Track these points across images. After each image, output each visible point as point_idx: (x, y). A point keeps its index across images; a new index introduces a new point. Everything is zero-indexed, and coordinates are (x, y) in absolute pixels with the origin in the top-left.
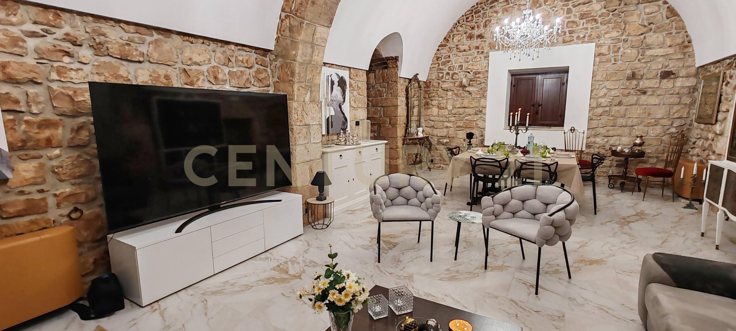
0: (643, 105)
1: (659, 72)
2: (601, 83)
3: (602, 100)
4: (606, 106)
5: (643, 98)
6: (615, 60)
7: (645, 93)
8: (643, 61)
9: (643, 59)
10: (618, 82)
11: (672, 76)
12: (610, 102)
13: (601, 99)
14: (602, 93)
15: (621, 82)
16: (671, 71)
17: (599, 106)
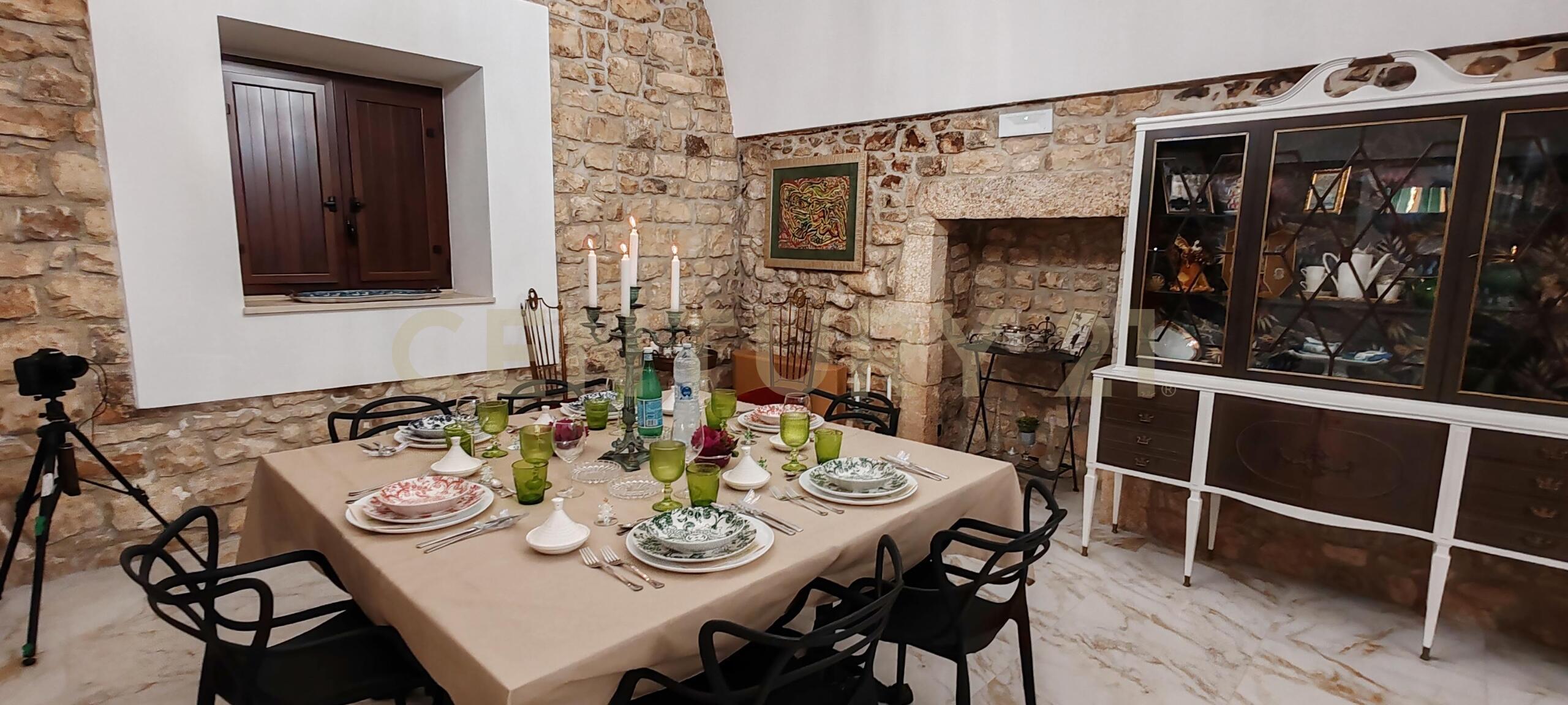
0: (663, 221)
1: (684, 137)
2: (571, 145)
3: (582, 201)
4: (593, 221)
5: (664, 201)
6: (598, 82)
7: (663, 189)
8: (653, 99)
9: (654, 92)
10: (610, 149)
11: (704, 152)
12: (599, 208)
13: (579, 199)
14: (578, 181)
15: (618, 149)
16: (701, 140)
17: (576, 219)
